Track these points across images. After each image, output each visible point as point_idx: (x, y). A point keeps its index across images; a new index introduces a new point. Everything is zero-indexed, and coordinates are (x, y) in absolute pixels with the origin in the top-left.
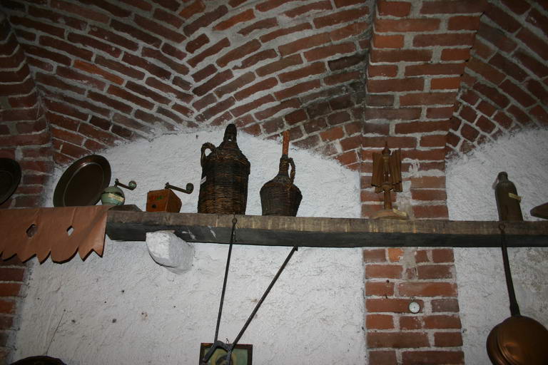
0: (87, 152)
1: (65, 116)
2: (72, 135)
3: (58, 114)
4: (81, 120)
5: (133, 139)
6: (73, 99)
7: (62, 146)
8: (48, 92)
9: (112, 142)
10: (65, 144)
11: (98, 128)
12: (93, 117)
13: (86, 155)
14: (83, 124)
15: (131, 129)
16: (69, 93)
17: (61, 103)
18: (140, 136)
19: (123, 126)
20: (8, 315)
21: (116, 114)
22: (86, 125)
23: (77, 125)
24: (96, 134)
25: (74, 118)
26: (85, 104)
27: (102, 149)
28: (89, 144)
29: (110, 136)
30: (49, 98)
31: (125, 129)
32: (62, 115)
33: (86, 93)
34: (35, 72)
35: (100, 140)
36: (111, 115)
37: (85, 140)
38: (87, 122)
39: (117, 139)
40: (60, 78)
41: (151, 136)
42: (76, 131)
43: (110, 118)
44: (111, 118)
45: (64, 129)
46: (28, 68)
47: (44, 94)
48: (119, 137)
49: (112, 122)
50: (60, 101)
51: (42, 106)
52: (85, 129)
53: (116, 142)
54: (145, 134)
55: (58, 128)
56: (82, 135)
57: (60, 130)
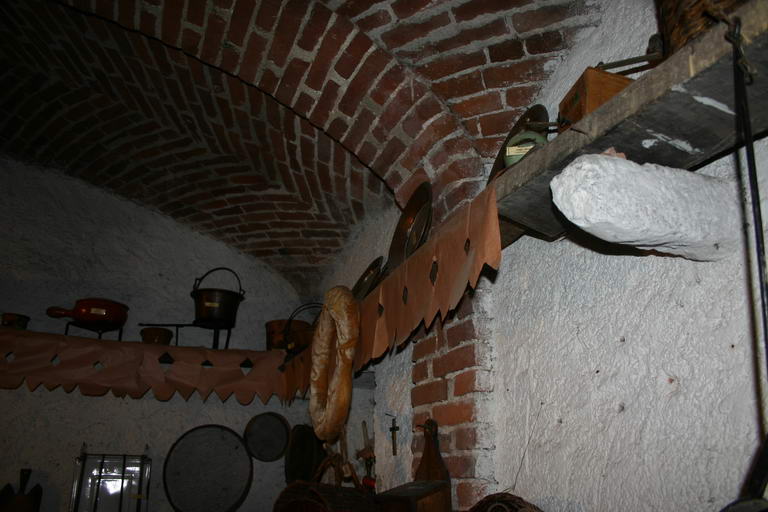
0: (516, 113)
1: (456, 75)
2: (481, 100)
3: (446, 78)
4: (480, 67)
5: (568, 42)
6: (446, 40)
7: (479, 126)
8: (413, 55)
9: (541, 70)
10: (481, 120)
11: (508, 63)
12: (491, 48)
13: (517, 119)
14: (487, 71)
15: (554, 26)
16: (435, 36)
17: (439, 59)
18: (578, 28)
19: (539, 31)
20: (470, 425)
21: (515, 18)
22: (491, 69)
23: (479, 78)
24: (510, 75)
25: (469, 71)
26: (465, 37)
27: (535, 95)
28: (513, 98)
29: (532, 62)
30: (419, 63)
31: (547, 35)
32: (451, 76)
33: (452, 16)
34: (379, 37)
35: (520, 80)
36: (509, 24)
37: (503, 96)
38: (489, 64)
39: (545, 60)
40: (407, 21)
41: (594, 16)
42: (483, 89)
43: (511, 34)
44: (513, 31)
45: (467, 98)
46: (367, 38)
47: (411, 61)
48: (546, 55)
49: (520, 36)
50: (435, 56)
51: (418, 80)
52: (493, 78)
53: (546, 67)
54: (582, 19)
55: (458, 100)
56: (495, 90)
57: (464, 102)
